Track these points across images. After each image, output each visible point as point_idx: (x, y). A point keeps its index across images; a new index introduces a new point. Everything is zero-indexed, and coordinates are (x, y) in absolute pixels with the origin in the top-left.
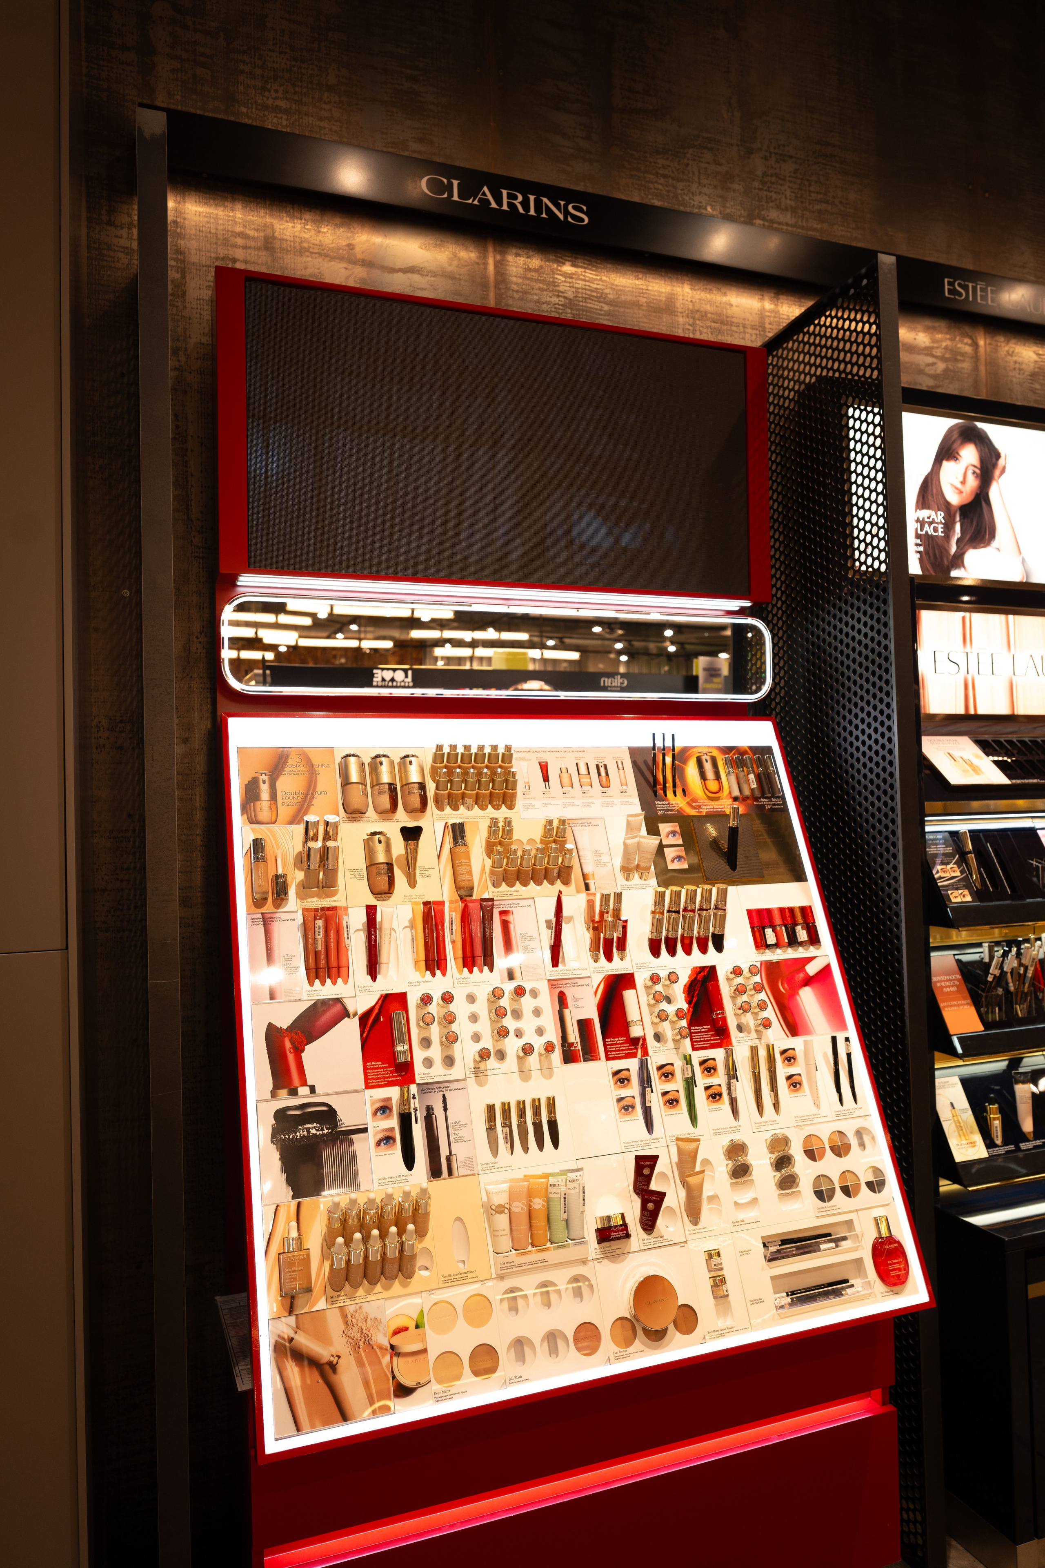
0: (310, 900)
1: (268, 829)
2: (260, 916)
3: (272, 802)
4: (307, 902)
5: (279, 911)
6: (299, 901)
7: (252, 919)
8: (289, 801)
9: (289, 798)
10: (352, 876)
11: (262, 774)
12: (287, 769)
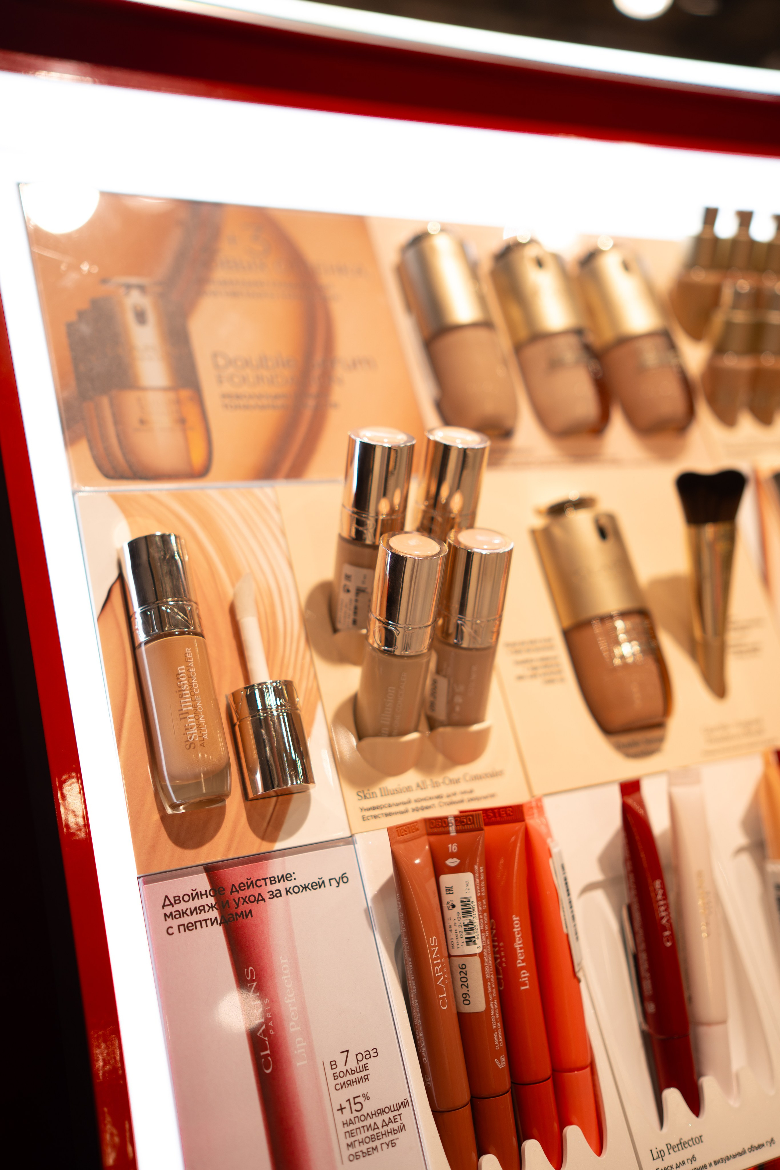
0: (391, 783)
1: (182, 498)
2: (202, 882)
3: (185, 394)
4: (386, 793)
5: (279, 845)
6: (351, 793)
7: (167, 902)
8: (245, 389)
9: (244, 380)
10: (521, 670)
11: (129, 287)
12: (220, 274)
